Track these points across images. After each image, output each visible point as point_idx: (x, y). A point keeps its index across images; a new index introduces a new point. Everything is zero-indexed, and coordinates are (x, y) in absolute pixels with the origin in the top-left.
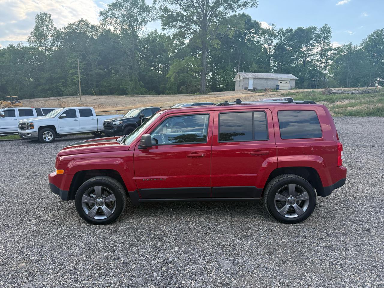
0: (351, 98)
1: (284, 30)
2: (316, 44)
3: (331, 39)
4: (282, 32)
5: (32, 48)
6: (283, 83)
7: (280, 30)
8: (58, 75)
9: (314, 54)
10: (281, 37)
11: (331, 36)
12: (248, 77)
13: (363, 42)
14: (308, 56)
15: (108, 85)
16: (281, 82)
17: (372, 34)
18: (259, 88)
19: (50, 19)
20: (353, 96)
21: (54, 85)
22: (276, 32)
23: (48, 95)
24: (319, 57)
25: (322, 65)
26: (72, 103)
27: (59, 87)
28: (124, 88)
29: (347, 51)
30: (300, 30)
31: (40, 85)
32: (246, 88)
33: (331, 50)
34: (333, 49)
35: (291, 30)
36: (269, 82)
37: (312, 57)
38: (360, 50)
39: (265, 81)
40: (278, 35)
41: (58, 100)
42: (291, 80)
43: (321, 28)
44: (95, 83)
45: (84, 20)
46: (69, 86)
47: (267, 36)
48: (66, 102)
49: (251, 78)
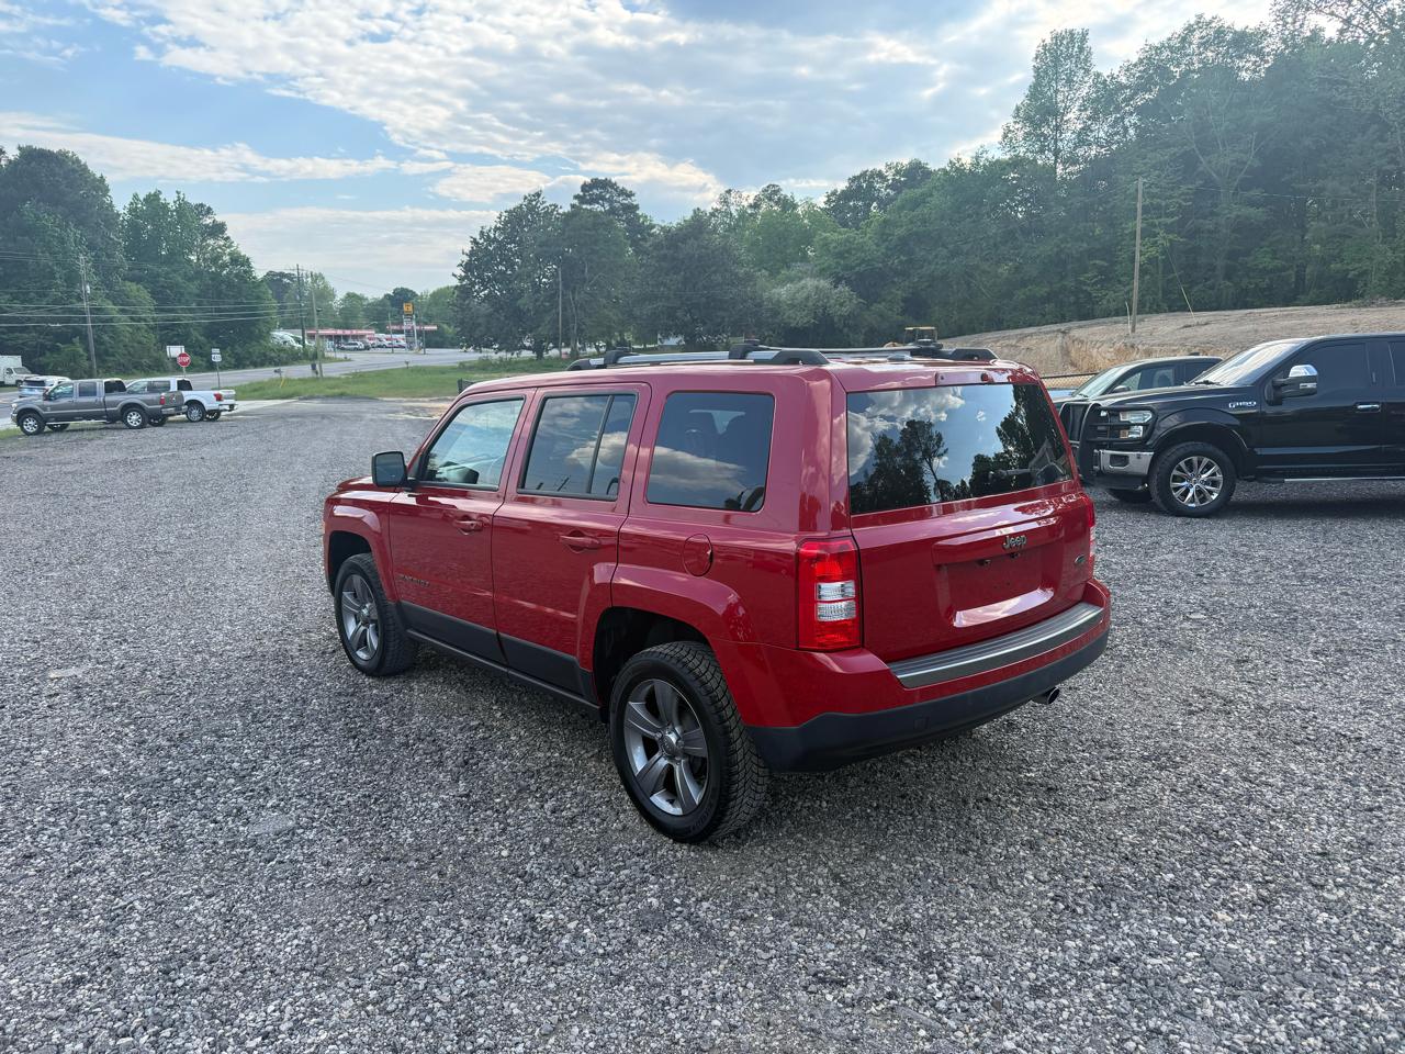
5: (1016, 163)
8: (1085, 245)
15: (1278, 263)
19: (1081, 49)
21: (1066, 283)
23: (1044, 316)
26: (1103, 343)
27: (1084, 288)
28: (1347, 271)
31: (1024, 284)
41: (1060, 335)
44: (1220, 263)
45: (1208, 18)
46: (1120, 282)
48: (1082, 342)
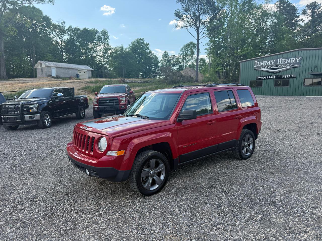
0: (139, 86)
1: (73, 28)
2: (98, 43)
3: (109, 41)
4: (71, 29)
6: (82, 73)
7: (69, 27)
9: (98, 51)
10: (71, 33)
11: (109, 38)
12: (50, 65)
13: (129, 46)
14: (94, 52)
16: (80, 71)
17: (134, 41)
18: (62, 76)
20: (139, 84)
22: (66, 29)
24: (102, 54)
25: (105, 60)
29: (121, 51)
30: (86, 30)
32: (50, 76)
33: (110, 49)
34: (112, 49)
35: (78, 30)
36: (70, 71)
37: (97, 53)
38: (129, 52)
39: (67, 71)
40: (67, 31)
42: (88, 70)
43: (101, 31)
47: (57, 31)
49: (53, 67)
